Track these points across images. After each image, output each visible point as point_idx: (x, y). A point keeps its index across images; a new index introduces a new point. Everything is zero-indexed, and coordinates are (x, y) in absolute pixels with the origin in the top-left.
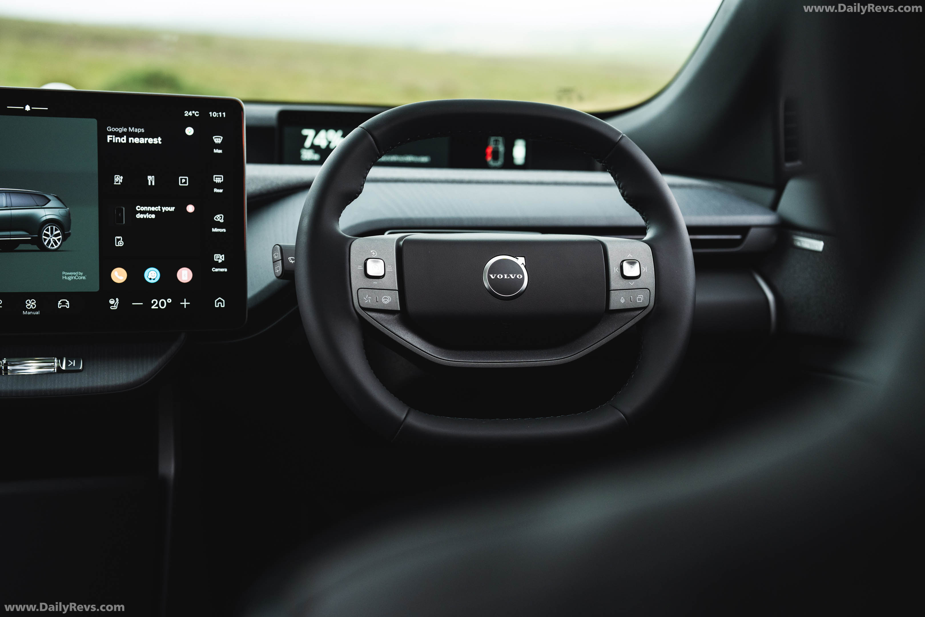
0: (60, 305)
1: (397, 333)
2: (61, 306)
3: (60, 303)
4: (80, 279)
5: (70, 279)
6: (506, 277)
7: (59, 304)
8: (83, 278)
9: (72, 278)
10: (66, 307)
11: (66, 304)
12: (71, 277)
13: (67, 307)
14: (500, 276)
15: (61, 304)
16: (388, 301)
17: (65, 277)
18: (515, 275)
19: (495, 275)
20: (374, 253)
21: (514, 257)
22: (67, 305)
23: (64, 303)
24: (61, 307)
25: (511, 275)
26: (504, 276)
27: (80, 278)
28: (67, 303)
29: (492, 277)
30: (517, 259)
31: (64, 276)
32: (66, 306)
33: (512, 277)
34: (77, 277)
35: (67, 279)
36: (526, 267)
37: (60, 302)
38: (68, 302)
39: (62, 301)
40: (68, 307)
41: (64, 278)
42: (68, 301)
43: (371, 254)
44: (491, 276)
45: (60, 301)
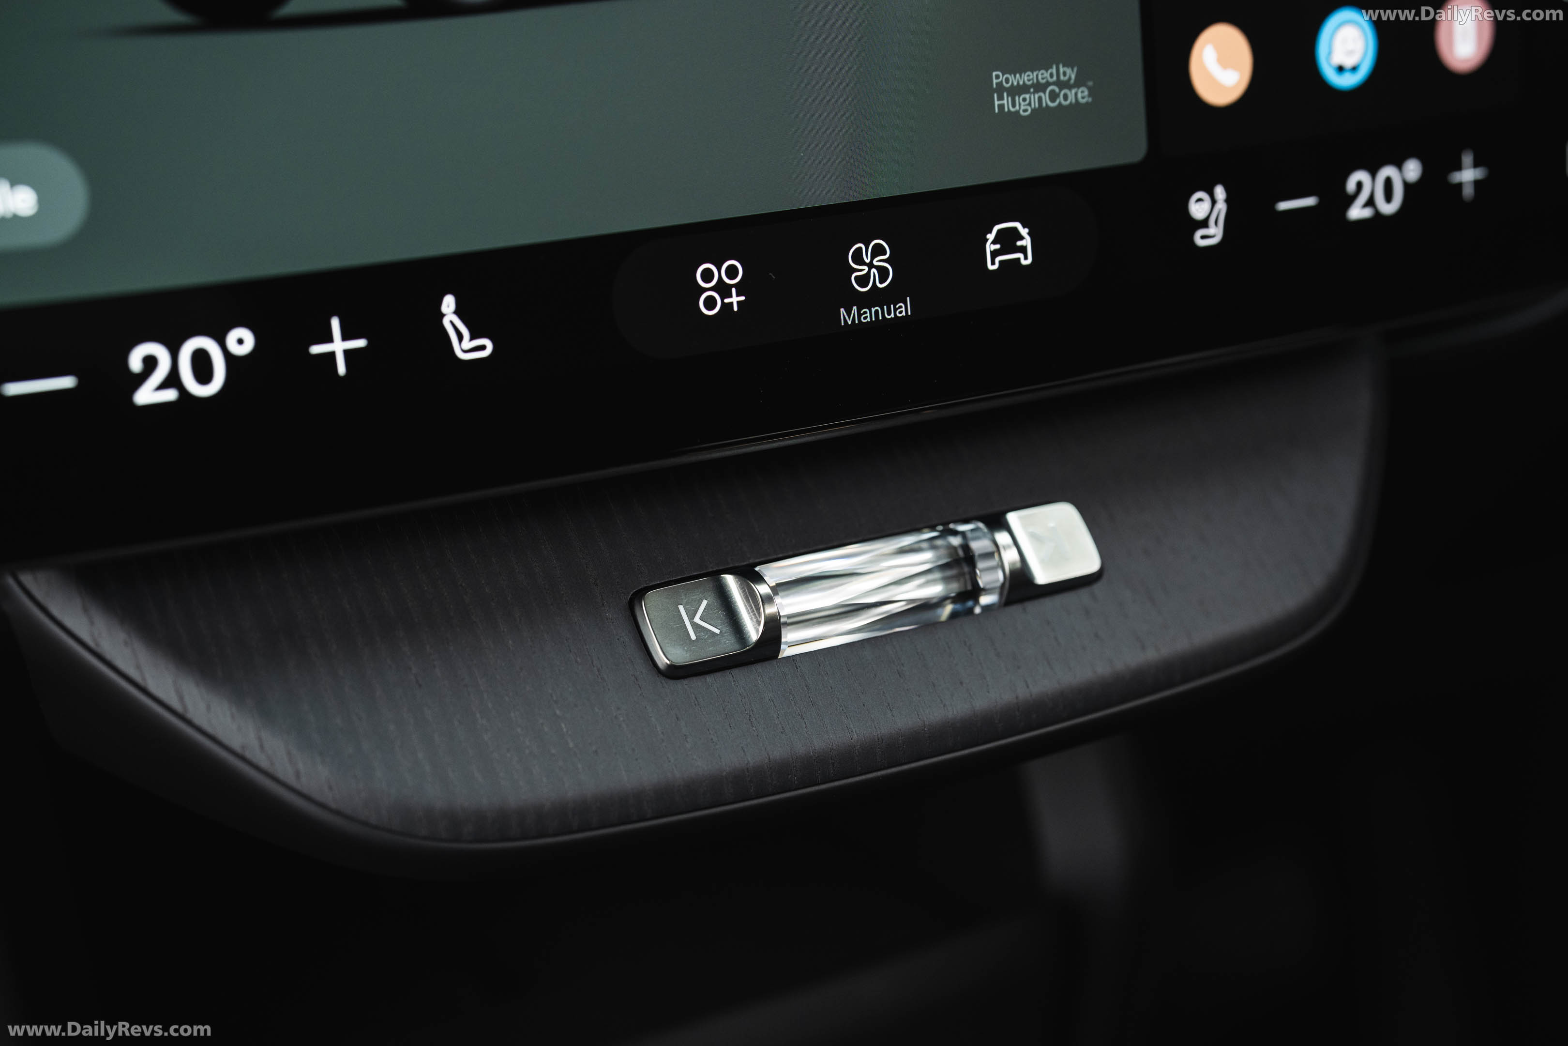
0: (994, 254)
2: (998, 259)
3: (994, 242)
4: (1068, 102)
5: (1024, 105)
7: (990, 247)
8: (1080, 95)
9: (1033, 99)
10: (1019, 259)
11: (1019, 243)
12: (1027, 96)
13: (1024, 262)
15: (998, 246)
17: (1005, 102)
22: (1023, 250)
23: (1008, 240)
24: (1000, 262)
27: (1066, 97)
28: (1022, 238)
31: (1001, 98)
32: (1020, 256)
34: (1053, 96)
35: (1012, 109)
37: (991, 237)
38: (1024, 232)
39: (999, 231)
40: (1026, 258)
41: (1001, 107)
42: (1024, 227)
45: (990, 232)
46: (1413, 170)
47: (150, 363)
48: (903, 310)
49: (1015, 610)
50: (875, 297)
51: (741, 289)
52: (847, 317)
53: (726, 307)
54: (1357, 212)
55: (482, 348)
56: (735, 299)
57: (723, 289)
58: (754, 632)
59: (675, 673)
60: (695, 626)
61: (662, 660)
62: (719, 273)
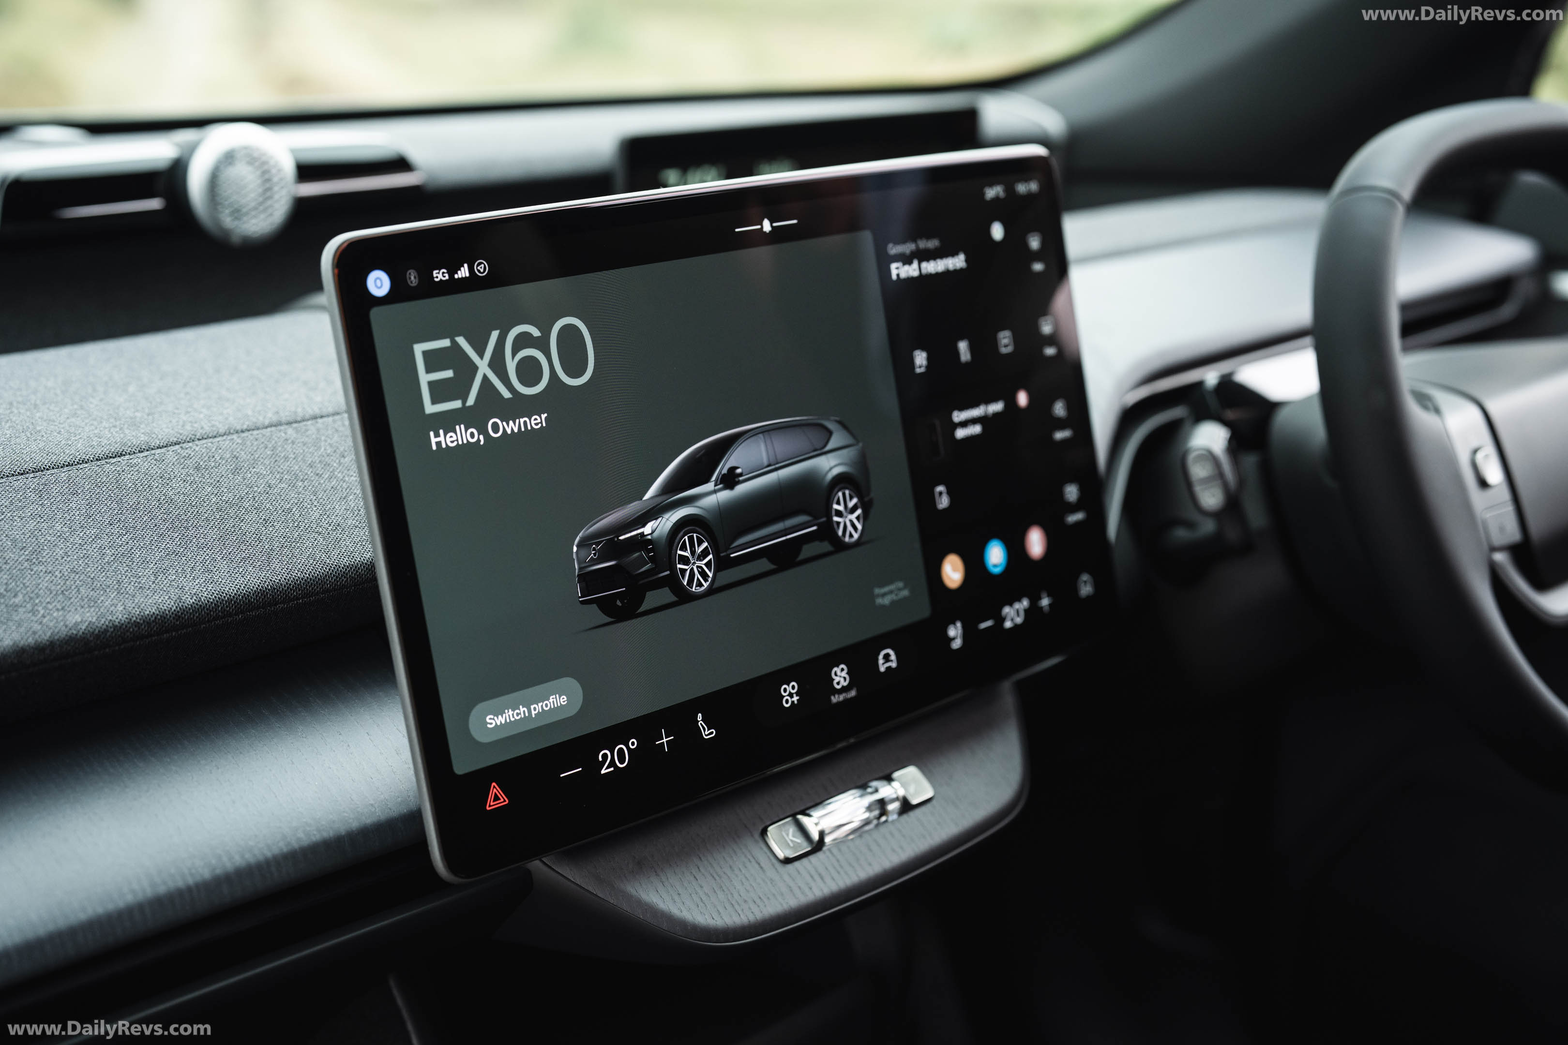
46: (1025, 603)
47: (605, 756)
48: (853, 693)
49: (905, 816)
50: (844, 689)
51: (797, 694)
52: (835, 699)
53: (793, 702)
54: (1008, 624)
55: (712, 733)
56: (795, 698)
57: (791, 695)
58: (816, 837)
59: (787, 861)
60: (792, 841)
61: (781, 855)
62: (789, 689)
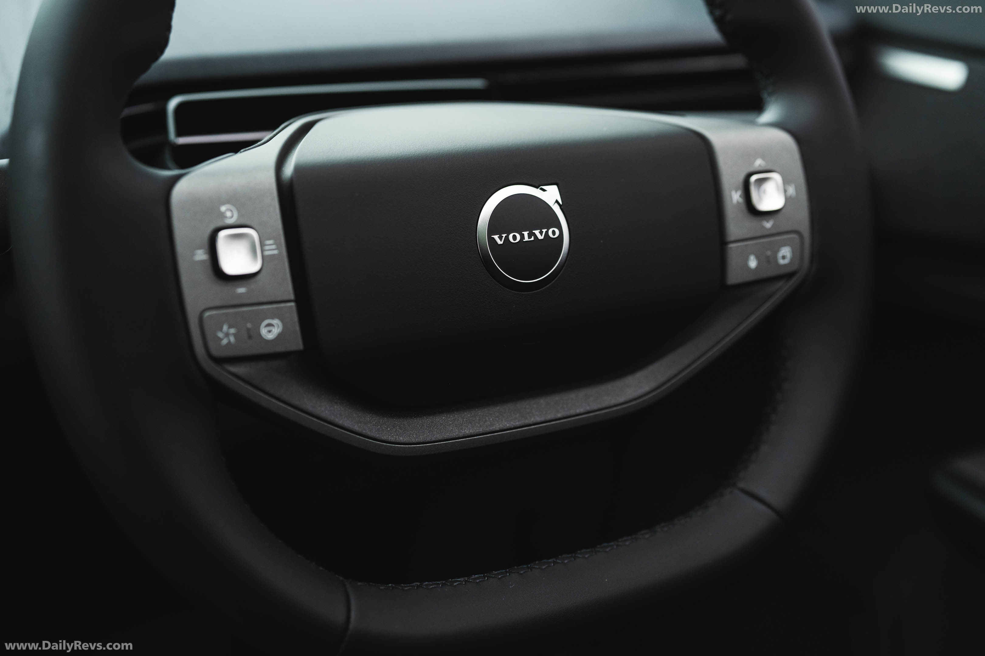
1: (296, 402)
6: (526, 239)
14: (514, 237)
16: (276, 331)
18: (544, 231)
19: (504, 235)
20: (229, 214)
21: (537, 187)
25: (537, 232)
26: (522, 237)
29: (500, 242)
30: (544, 190)
33: (540, 237)
36: (562, 207)
43: (222, 216)
44: (496, 237)
